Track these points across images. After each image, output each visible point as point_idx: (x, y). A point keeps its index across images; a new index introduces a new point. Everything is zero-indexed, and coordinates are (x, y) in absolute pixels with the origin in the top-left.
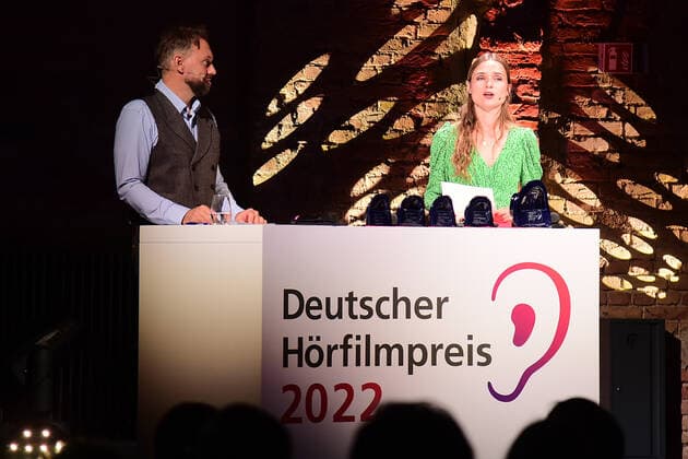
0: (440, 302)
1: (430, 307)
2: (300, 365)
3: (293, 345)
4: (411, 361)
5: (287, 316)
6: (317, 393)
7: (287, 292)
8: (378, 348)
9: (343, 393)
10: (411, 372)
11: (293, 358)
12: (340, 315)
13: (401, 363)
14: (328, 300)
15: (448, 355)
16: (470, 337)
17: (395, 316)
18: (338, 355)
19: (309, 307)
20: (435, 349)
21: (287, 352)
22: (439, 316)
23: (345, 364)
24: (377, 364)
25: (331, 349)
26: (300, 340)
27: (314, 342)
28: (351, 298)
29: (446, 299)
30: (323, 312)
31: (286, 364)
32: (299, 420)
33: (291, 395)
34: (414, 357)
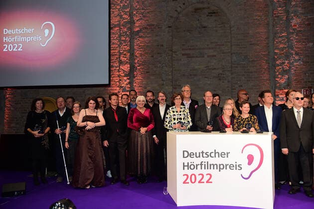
0: (227, 153)
1: (225, 155)
2: (188, 169)
3: (186, 164)
4: (220, 168)
5: (184, 157)
6: (193, 177)
7: (184, 151)
8: (210, 165)
9: (201, 176)
10: (220, 171)
11: (186, 168)
12: (199, 157)
13: (217, 169)
14: (196, 153)
15: (230, 167)
16: (236, 163)
17: (215, 157)
18: (199, 167)
19: (190, 155)
20: (226, 165)
21: (184, 166)
22: (227, 157)
23: (201, 169)
24: (210, 169)
25: (197, 165)
26: (188, 163)
27: (192, 163)
28: (203, 152)
29: (229, 153)
30: (195, 156)
31: (184, 169)
32: (188, 183)
33: (186, 176)
34: (220, 167)
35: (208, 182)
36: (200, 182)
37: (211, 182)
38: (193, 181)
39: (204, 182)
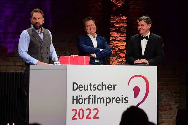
0: (114, 86)
1: (112, 87)
2: (77, 103)
3: (75, 98)
5: (73, 90)
6: (81, 111)
7: (73, 83)
8: (98, 99)
9: (88, 111)
10: (106, 105)
11: (75, 101)
12: (87, 89)
13: (104, 103)
14: (84, 85)
15: (116, 100)
16: (122, 96)
17: (102, 90)
18: (87, 100)
19: (79, 87)
20: (113, 99)
21: (73, 100)
22: (114, 90)
23: (89, 103)
24: (97, 103)
25: (85, 99)
26: (77, 96)
27: (81, 97)
28: (90, 85)
29: (116, 85)
30: (83, 89)
31: (73, 103)
32: (76, 119)
33: (74, 112)
34: (107, 101)
35: (94, 118)
36: (87, 118)
37: (98, 118)
38: (81, 117)
39: (90, 118)
